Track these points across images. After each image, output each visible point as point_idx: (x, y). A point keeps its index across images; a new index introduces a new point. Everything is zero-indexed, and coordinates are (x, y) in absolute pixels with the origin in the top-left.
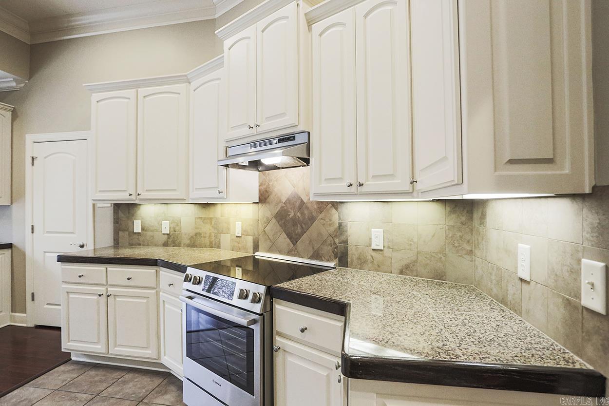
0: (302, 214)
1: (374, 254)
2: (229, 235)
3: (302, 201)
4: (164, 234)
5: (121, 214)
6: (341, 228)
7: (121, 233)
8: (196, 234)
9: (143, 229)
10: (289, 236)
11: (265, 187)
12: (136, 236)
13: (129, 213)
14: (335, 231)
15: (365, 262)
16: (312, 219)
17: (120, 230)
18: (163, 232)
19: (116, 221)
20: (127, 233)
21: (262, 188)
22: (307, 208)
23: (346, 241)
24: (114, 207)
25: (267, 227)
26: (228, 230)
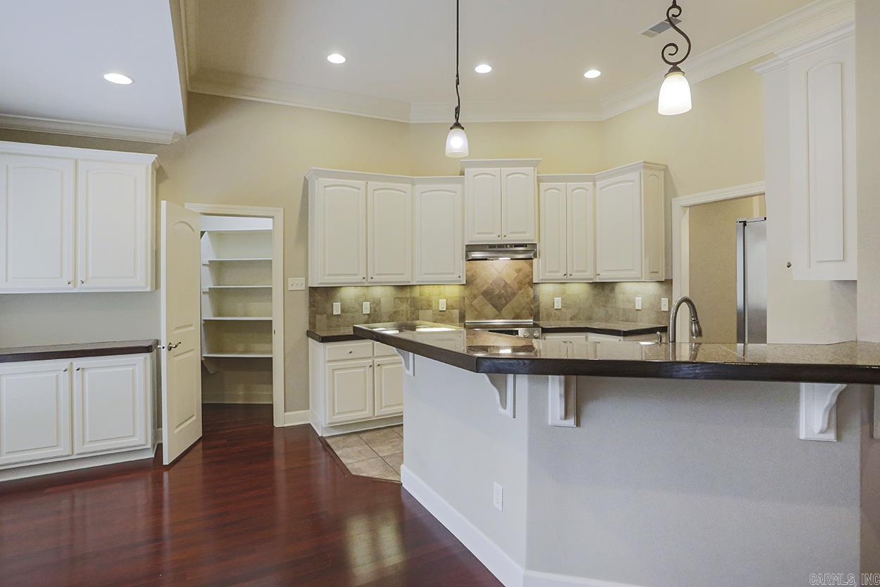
0: (506, 291)
1: (556, 311)
2: (431, 310)
4: (365, 314)
5: (318, 298)
6: (535, 298)
7: (318, 317)
8: (395, 312)
9: (343, 311)
10: (495, 306)
11: (472, 272)
12: (334, 319)
13: (328, 297)
14: (531, 300)
15: (550, 317)
16: (514, 294)
17: (317, 314)
18: (364, 313)
19: (313, 305)
20: (325, 316)
21: (469, 274)
22: (510, 287)
23: (539, 306)
24: (310, 291)
25: (475, 302)
26: (429, 307)
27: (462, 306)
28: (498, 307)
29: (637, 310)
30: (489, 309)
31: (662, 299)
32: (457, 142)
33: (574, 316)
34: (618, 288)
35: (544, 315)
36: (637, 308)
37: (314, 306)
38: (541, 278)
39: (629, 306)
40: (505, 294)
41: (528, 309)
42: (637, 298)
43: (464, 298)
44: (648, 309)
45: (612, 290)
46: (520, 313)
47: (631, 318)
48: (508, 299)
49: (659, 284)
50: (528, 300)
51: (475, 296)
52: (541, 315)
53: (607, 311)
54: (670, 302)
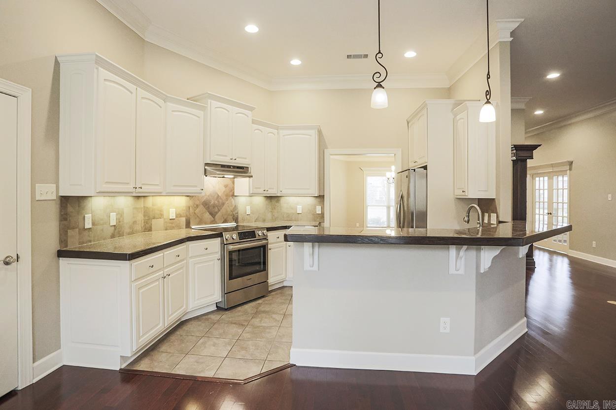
0: (218, 201)
1: (248, 216)
2: (163, 219)
3: (218, 195)
4: (111, 226)
5: (70, 209)
6: (235, 208)
7: (70, 232)
8: (133, 223)
9: (93, 224)
10: (211, 214)
12: (86, 233)
13: (79, 207)
14: (234, 208)
15: (244, 220)
16: (223, 204)
17: (69, 228)
18: (111, 224)
19: (64, 218)
20: (78, 229)
22: (221, 199)
23: (238, 213)
24: (61, 200)
25: (197, 211)
26: (161, 216)
27: (188, 215)
28: (213, 215)
29: (298, 214)
30: (207, 216)
31: (317, 207)
32: (380, 98)
33: (257, 219)
34: (282, 200)
35: (241, 220)
36: (298, 212)
37: (66, 219)
38: (251, 193)
39: (293, 211)
40: (217, 205)
41: (231, 215)
42: (298, 206)
43: (189, 207)
44: (307, 213)
45: (278, 201)
46: (227, 218)
47: (293, 219)
48: (219, 208)
49: (315, 198)
50: (232, 208)
51: (197, 206)
52: (239, 219)
53: (274, 215)
54: (323, 208)
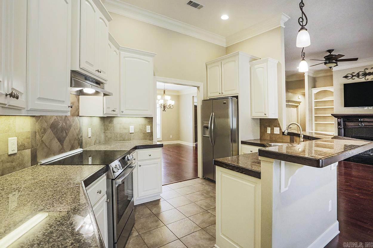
0: (66, 123)
1: (89, 139)
6: (80, 130)
10: (59, 140)
15: (87, 144)
16: (70, 127)
23: (82, 137)
25: (45, 137)
27: (34, 145)
28: (61, 141)
29: (131, 133)
30: (56, 144)
31: (147, 126)
34: (115, 121)
35: (84, 144)
36: (130, 132)
39: (126, 131)
41: (77, 139)
42: (130, 127)
43: (36, 133)
44: (138, 132)
45: (111, 122)
46: (74, 143)
47: (126, 138)
48: (67, 131)
49: (145, 119)
50: (77, 131)
51: (45, 131)
52: (83, 143)
53: (107, 136)
54: (152, 128)
